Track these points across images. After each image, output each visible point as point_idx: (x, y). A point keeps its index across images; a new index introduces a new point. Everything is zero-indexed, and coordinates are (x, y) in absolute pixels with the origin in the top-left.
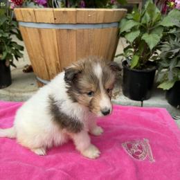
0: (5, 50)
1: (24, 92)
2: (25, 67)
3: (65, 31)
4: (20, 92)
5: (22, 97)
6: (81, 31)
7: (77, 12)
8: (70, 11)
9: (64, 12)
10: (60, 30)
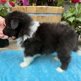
3: (41, 17)
7: (47, 8)
8: (44, 7)
9: (41, 8)
10: (38, 16)
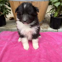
0: (4, 11)
1: (12, 27)
2: (10, 18)
4: (10, 27)
5: (11, 29)
6: (37, 2)
